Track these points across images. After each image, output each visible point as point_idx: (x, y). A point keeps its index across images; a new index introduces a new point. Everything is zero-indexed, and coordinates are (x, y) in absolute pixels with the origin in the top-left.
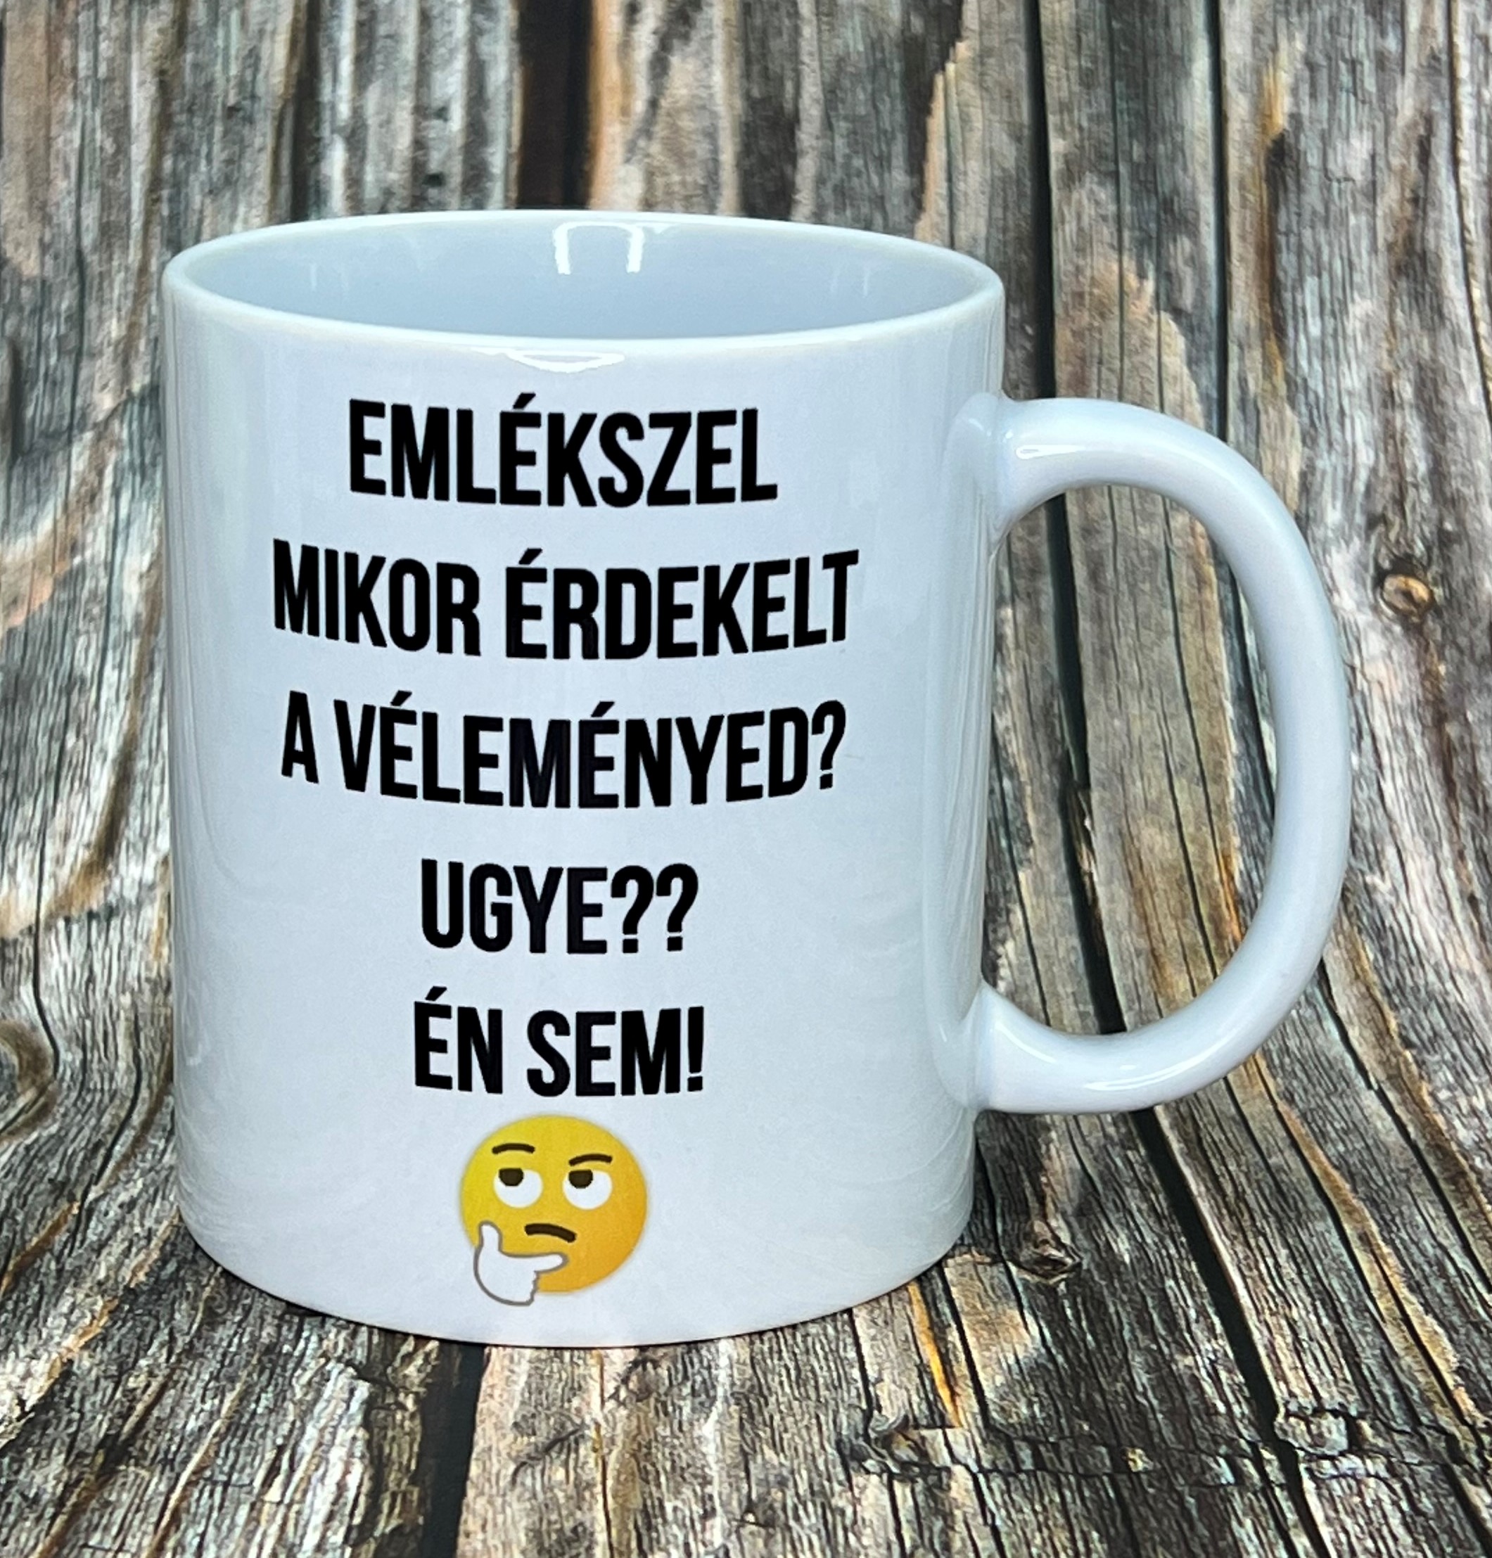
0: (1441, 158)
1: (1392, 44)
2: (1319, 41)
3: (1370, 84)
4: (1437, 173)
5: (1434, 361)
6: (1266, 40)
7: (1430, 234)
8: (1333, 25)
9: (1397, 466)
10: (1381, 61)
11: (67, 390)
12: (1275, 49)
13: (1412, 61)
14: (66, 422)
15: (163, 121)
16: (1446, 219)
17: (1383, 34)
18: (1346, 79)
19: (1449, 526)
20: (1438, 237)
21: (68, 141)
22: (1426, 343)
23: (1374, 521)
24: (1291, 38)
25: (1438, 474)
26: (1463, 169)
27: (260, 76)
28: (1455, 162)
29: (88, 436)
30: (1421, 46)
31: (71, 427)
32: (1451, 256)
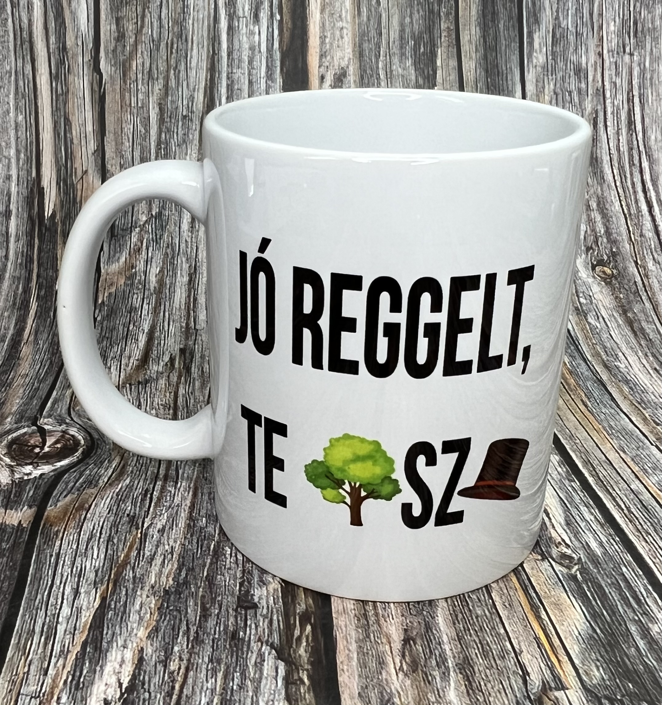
0: (601, 125)
1: (583, 86)
2: (558, 85)
3: (576, 99)
4: (600, 131)
5: (602, 195)
6: (540, 85)
7: (598, 151)
8: (563, 79)
9: (593, 230)
10: (580, 91)
11: (130, 214)
12: (544, 88)
13: (590, 92)
14: (130, 225)
15: (161, 121)
16: (604, 146)
17: (580, 82)
18: (568, 98)
19: (614, 250)
20: (601, 152)
21: (128, 129)
22: (599, 188)
23: (588, 249)
24: (549, 83)
25: (608, 233)
26: (609, 129)
27: (194, 104)
28: (606, 126)
29: (137, 230)
30: (593, 87)
31: (131, 227)
32: (606, 158)
